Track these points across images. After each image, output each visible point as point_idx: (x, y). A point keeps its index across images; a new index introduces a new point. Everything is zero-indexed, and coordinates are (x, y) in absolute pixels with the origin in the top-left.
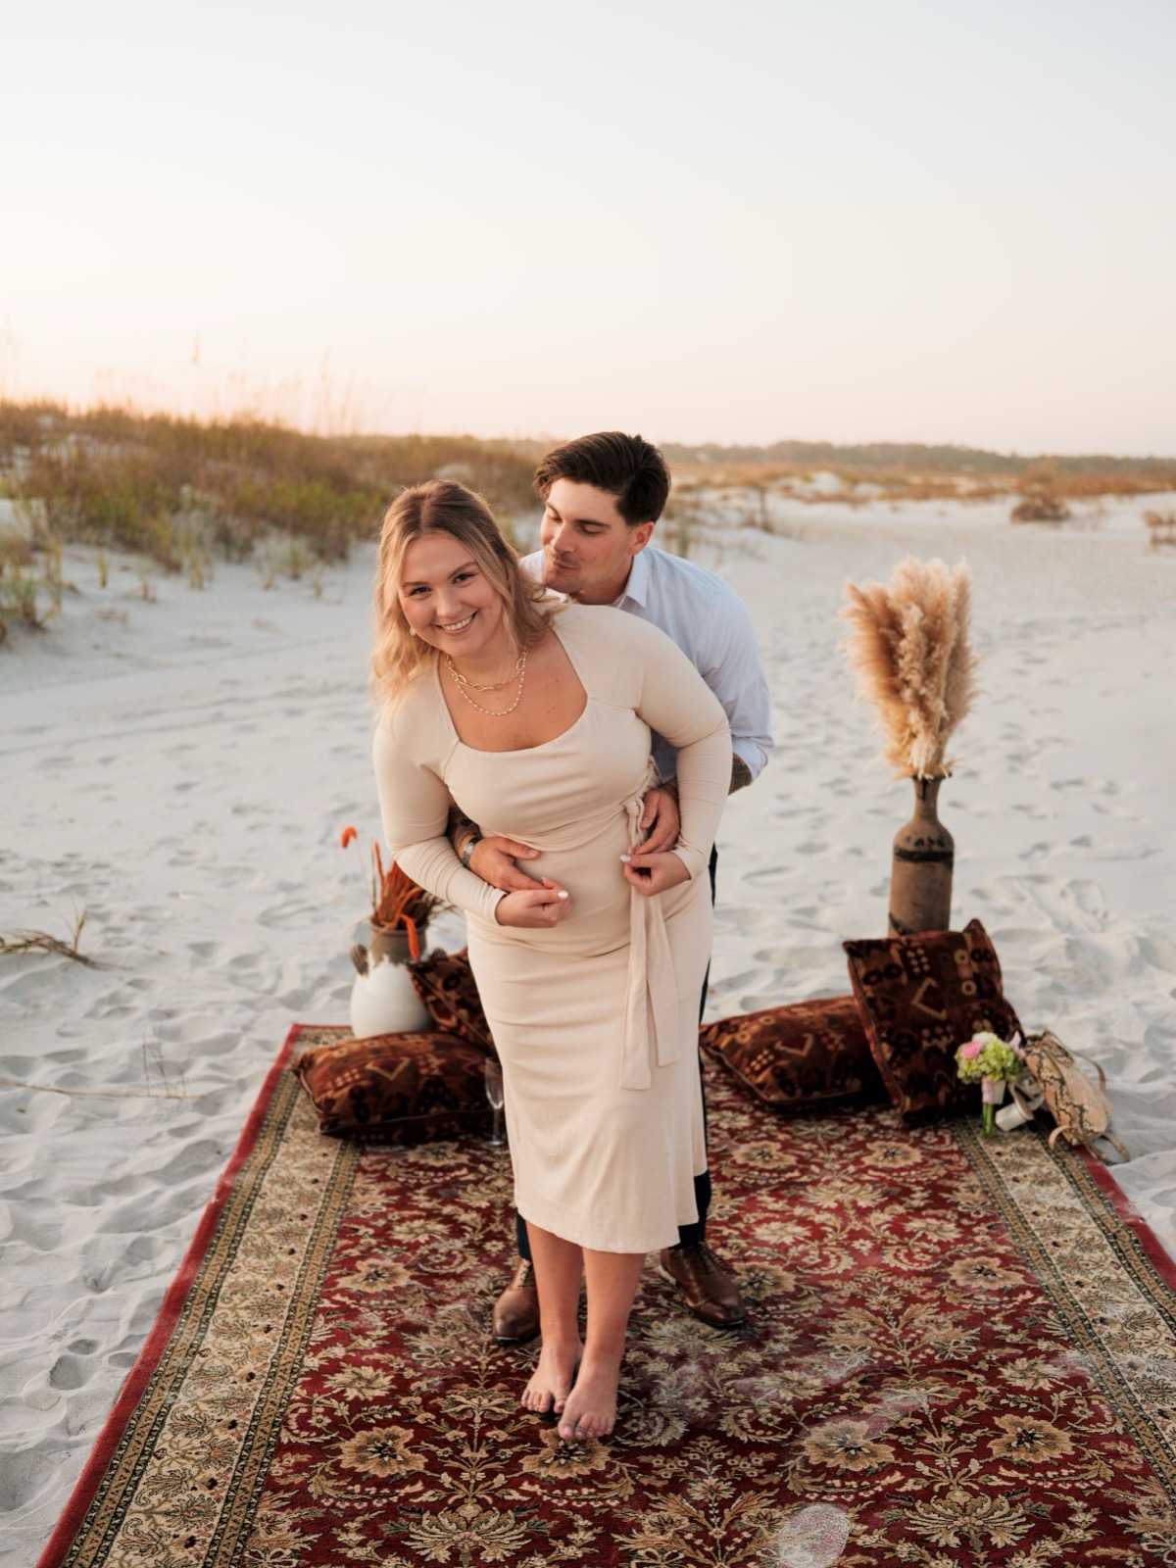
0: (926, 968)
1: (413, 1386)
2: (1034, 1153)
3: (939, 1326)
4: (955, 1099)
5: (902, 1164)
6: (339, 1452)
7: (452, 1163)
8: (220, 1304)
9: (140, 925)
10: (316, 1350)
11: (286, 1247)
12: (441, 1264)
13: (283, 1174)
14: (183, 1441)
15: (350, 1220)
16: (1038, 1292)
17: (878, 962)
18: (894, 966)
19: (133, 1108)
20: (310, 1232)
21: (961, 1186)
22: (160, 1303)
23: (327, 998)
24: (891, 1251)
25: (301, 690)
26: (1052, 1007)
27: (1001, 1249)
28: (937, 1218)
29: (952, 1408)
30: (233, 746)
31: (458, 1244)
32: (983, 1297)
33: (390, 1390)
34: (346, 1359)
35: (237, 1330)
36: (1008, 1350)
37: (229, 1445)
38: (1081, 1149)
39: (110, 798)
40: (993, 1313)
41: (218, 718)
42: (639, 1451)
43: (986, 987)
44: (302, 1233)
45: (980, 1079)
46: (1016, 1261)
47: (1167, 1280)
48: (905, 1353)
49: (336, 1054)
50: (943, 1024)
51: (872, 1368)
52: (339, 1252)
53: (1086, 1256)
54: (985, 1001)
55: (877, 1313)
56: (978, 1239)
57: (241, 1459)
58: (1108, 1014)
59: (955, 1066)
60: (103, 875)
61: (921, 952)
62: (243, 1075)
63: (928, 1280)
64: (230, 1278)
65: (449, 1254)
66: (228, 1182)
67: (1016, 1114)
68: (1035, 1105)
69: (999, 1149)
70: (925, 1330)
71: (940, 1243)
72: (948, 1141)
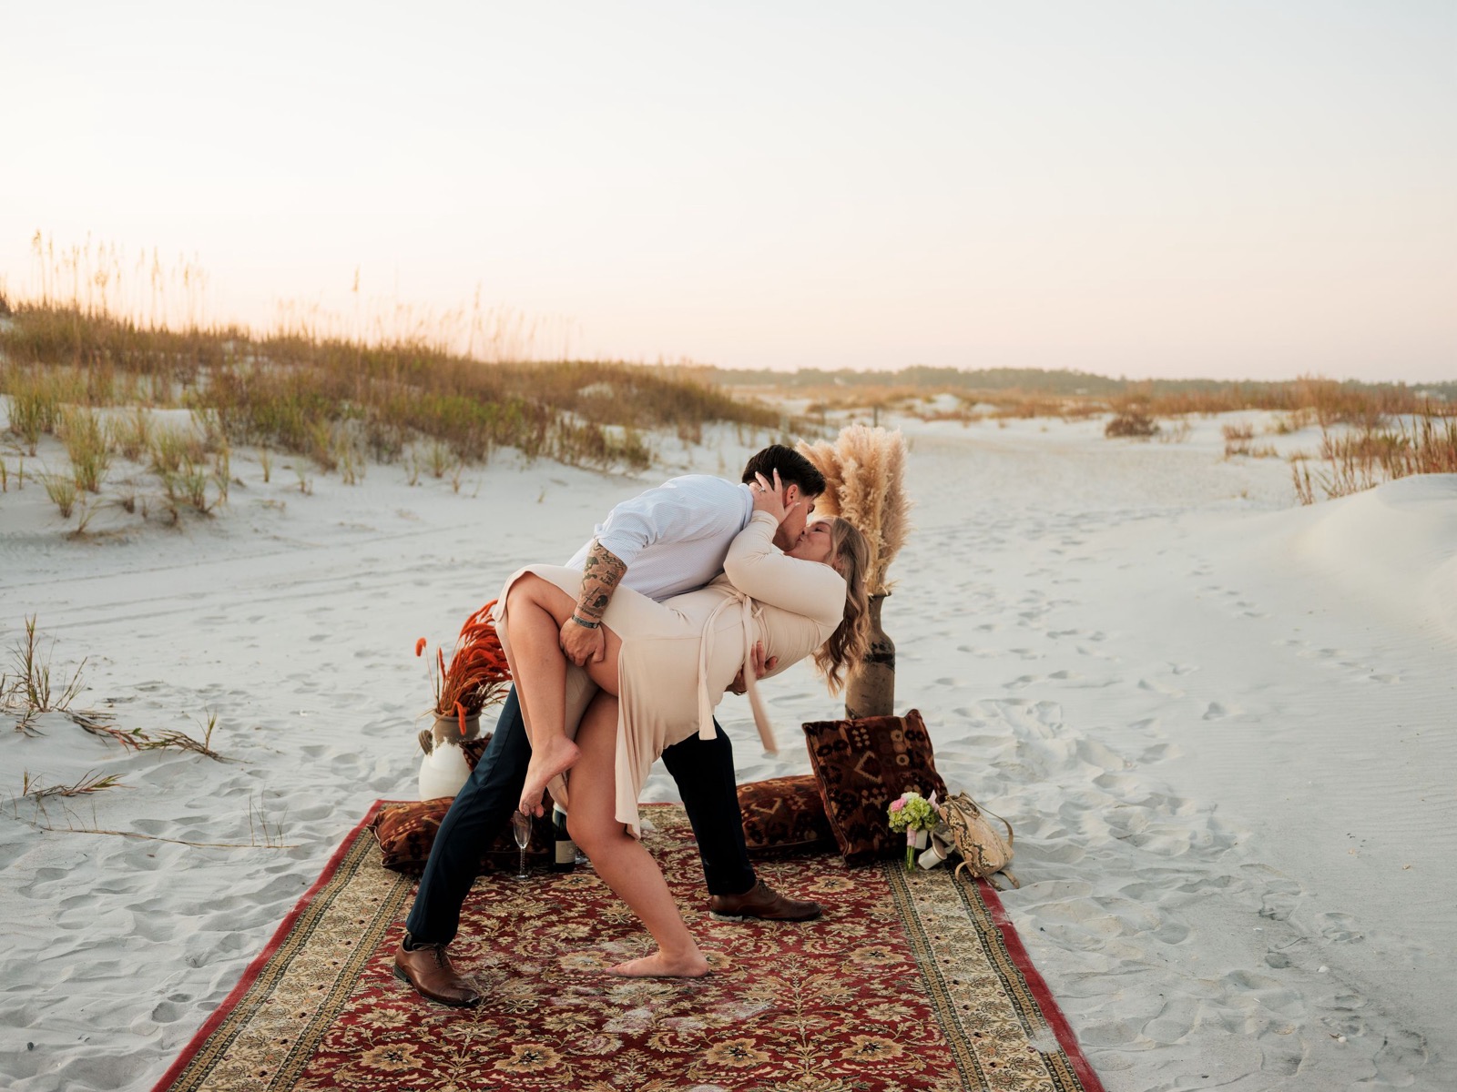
0: (867, 743)
1: (423, 1022)
2: (944, 882)
3: (830, 986)
4: (887, 845)
5: (837, 889)
6: (361, 1057)
7: (485, 889)
8: (287, 973)
9: (263, 733)
10: (354, 1000)
11: (344, 940)
12: (461, 951)
13: (351, 895)
14: (245, 1050)
15: (397, 924)
16: (912, 966)
17: (829, 739)
18: (843, 741)
19: (242, 853)
20: (365, 931)
21: (878, 904)
22: (243, 972)
23: (409, 783)
24: (812, 942)
25: (429, 566)
26: (995, 791)
27: (894, 941)
28: (853, 923)
29: (821, 1032)
30: (365, 608)
31: (478, 938)
32: (870, 970)
33: (406, 1023)
34: (376, 1005)
35: (298, 988)
36: (877, 1000)
37: (280, 1054)
38: (981, 880)
39: (253, 646)
40: (874, 978)
41: (357, 587)
42: (584, 1057)
43: (917, 760)
44: (358, 932)
45: (905, 827)
46: (904, 948)
47: (1014, 959)
48: (799, 1002)
49: (401, 811)
50: (879, 787)
51: (772, 1011)
52: (384, 943)
53: (958, 945)
54: (916, 771)
55: (786, 980)
56: (879, 935)
57: (287, 1060)
58: (1036, 793)
59: (887, 819)
60: (239, 699)
61: (863, 731)
62: (331, 835)
63: (833, 960)
64: (298, 958)
65: (470, 945)
66: (306, 900)
67: (932, 856)
68: (949, 850)
69: (917, 880)
70: (820, 989)
71: (849, 938)
72: (879, 876)
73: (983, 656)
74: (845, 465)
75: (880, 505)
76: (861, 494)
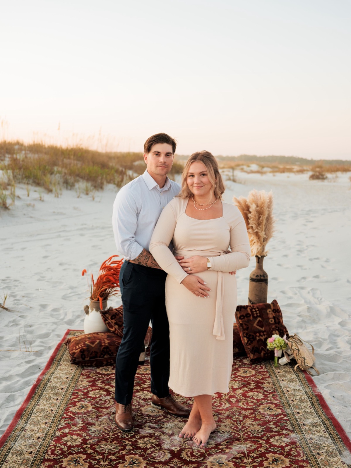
0: (258, 314)
1: (88, 442)
2: (290, 372)
3: (253, 425)
4: (266, 355)
5: (249, 375)
6: (62, 462)
7: (110, 373)
8: (32, 415)
9: (25, 299)
10: (60, 430)
11: (56, 398)
12: (102, 404)
13: (58, 375)
14: (15, 457)
15: (76, 390)
16: (285, 415)
17: (243, 313)
18: (249, 314)
19: (15, 354)
20: (64, 393)
21: (266, 382)
22: (14, 415)
23: (79, 321)
24: (242, 402)
25: (85, 228)
26: (301, 327)
27: (276, 402)
28: (257, 392)
29: (253, 451)
30: (62, 245)
31: (109, 398)
32: (268, 417)
33: (81, 443)
34: (69, 433)
35: (36, 424)
36: (273, 433)
37: (29, 459)
38: (304, 371)
39: (22, 260)
40: (270, 422)
41: (59, 236)
42: (155, 463)
43: (277, 321)
44: (61, 394)
45: (274, 349)
46: (280, 406)
47: (326, 412)
48: (241, 433)
49: (77, 339)
50: (263, 332)
51: (231, 438)
52: (71, 400)
53: (302, 404)
54: (277, 325)
55: (234, 421)
56: (269, 399)
57: (32, 463)
58: (318, 329)
59: (266, 345)
60: (16, 283)
61: (257, 309)
62: (50, 345)
63: (252, 411)
64: (37, 407)
65: (105, 401)
66: (41, 378)
67: (284, 360)
68: (291, 358)
69: (279, 371)
70: (249, 427)
71: (257, 400)
72: (264, 368)
73: (287, 268)
74: (251, 206)
75: (264, 222)
76: (257, 217)
